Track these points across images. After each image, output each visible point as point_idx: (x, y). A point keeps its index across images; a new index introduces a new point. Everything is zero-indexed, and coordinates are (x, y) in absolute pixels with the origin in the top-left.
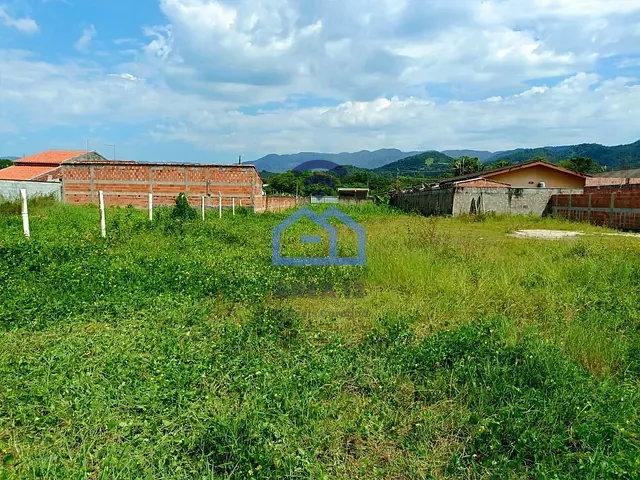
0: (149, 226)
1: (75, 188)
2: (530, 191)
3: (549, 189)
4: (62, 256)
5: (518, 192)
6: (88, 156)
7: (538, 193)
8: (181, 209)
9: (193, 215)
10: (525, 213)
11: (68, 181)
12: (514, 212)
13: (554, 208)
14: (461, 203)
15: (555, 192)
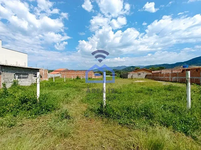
0: (72, 80)
1: (63, 75)
2: (142, 74)
3: (146, 73)
4: (57, 83)
5: (140, 74)
6: (66, 69)
7: (143, 74)
8: (78, 78)
9: (80, 79)
10: (141, 78)
11: (62, 74)
12: (139, 78)
13: (147, 77)
14: (129, 76)
15: (147, 74)
